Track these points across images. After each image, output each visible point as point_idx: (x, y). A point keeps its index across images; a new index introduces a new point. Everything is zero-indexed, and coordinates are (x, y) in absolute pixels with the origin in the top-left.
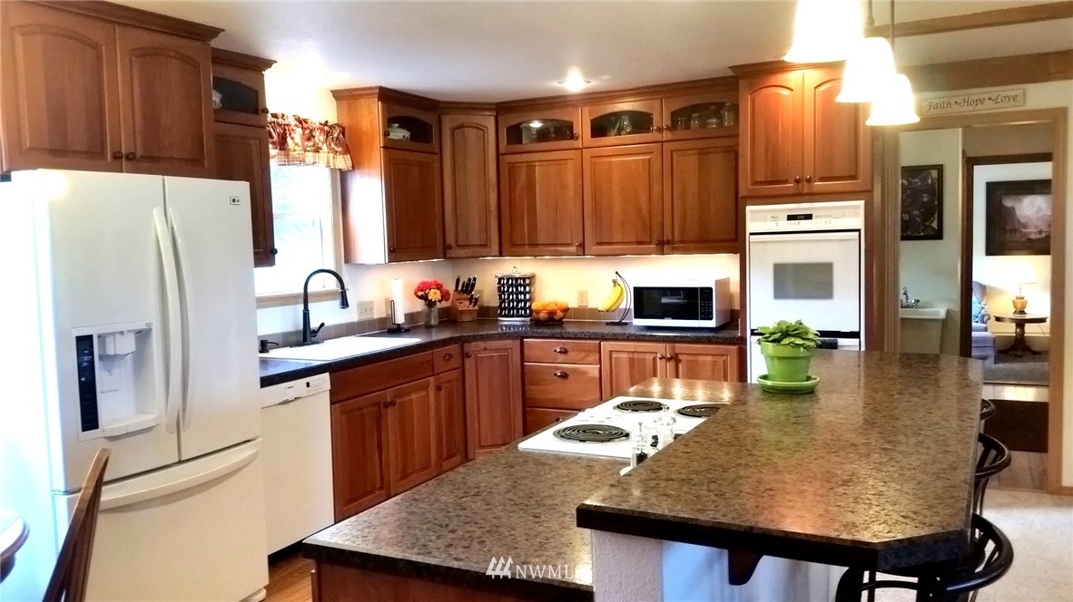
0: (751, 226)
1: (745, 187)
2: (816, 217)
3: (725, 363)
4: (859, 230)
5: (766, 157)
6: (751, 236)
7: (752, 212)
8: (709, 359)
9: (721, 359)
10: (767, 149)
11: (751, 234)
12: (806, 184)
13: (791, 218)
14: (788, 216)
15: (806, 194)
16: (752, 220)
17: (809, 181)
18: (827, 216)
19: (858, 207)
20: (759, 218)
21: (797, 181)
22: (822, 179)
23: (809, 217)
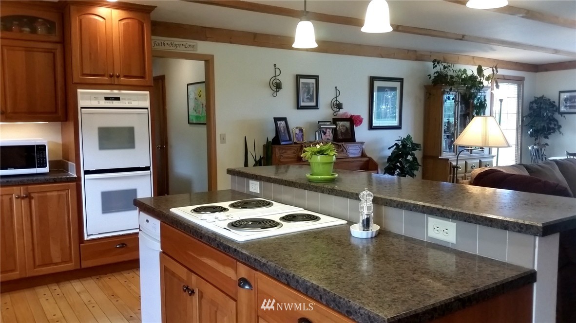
0: (82, 103)
1: (77, 76)
2: (122, 99)
3: (67, 195)
4: (147, 108)
5: (90, 58)
6: (82, 110)
7: (82, 93)
8: (55, 193)
9: (64, 193)
10: (90, 54)
11: (82, 108)
12: (116, 79)
13: (107, 99)
14: (105, 98)
15: (116, 85)
16: (82, 99)
17: (118, 77)
18: (129, 99)
19: (146, 95)
20: (87, 98)
21: (111, 76)
22: (125, 77)
23: (118, 99)
